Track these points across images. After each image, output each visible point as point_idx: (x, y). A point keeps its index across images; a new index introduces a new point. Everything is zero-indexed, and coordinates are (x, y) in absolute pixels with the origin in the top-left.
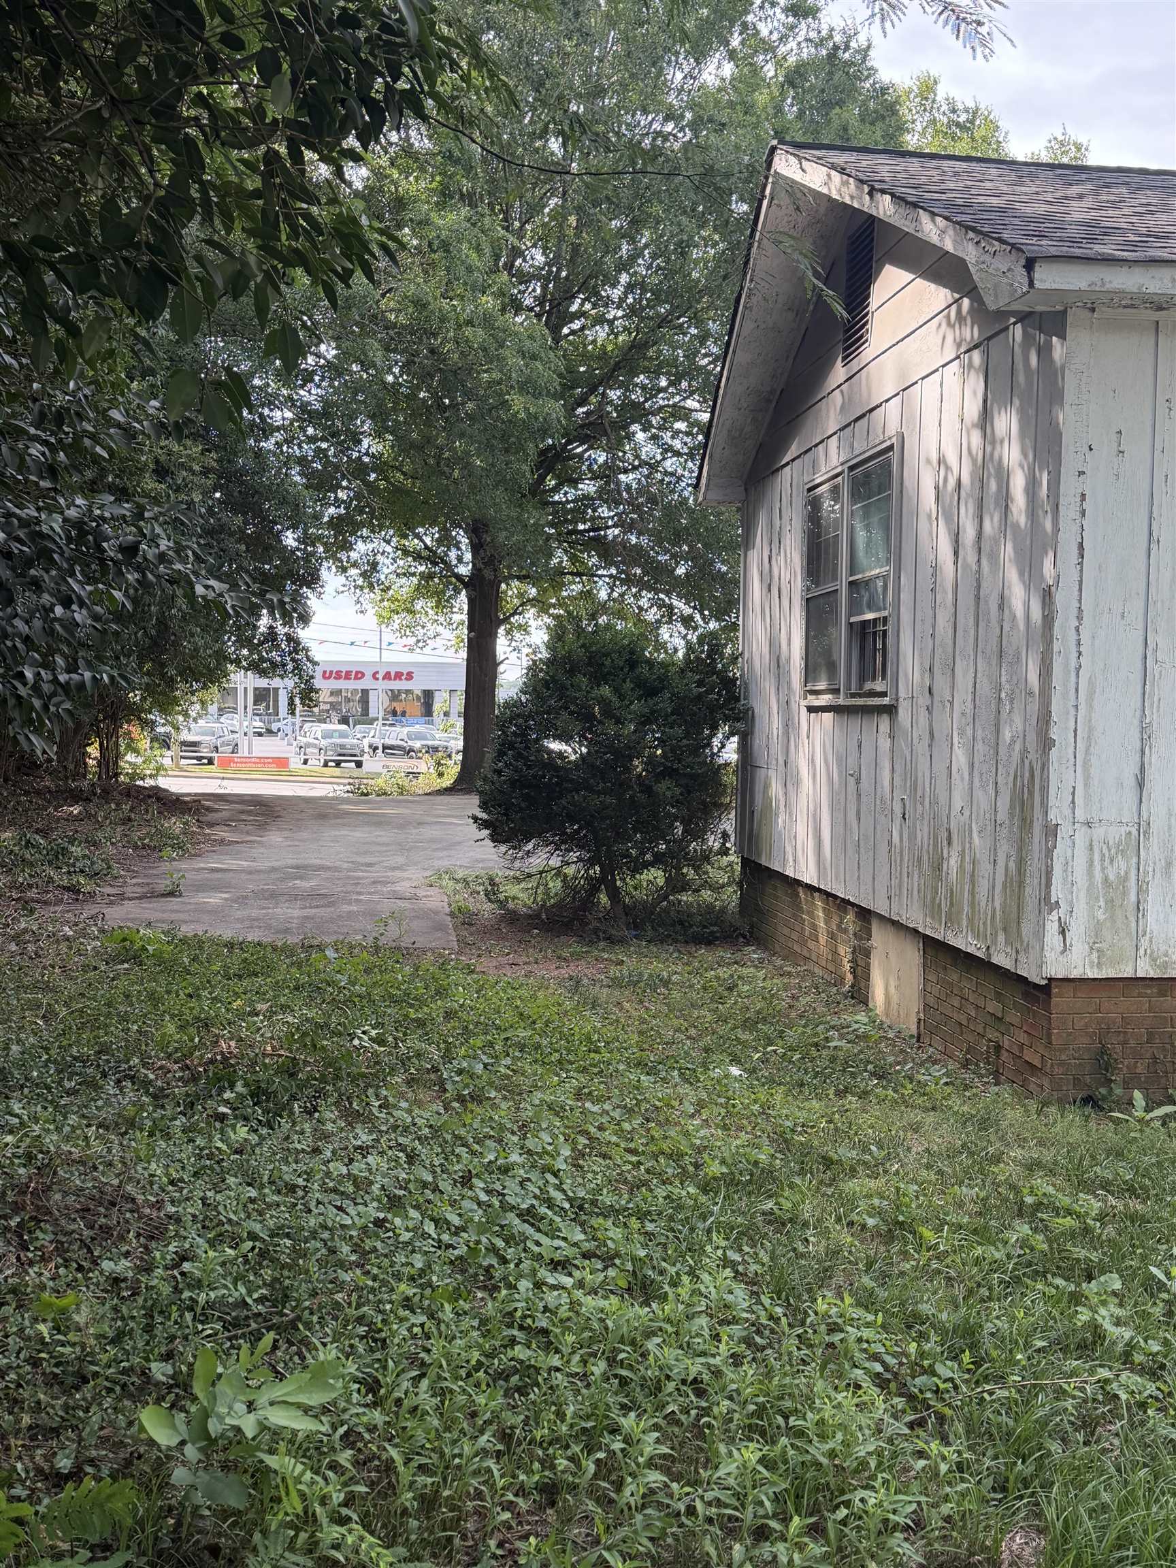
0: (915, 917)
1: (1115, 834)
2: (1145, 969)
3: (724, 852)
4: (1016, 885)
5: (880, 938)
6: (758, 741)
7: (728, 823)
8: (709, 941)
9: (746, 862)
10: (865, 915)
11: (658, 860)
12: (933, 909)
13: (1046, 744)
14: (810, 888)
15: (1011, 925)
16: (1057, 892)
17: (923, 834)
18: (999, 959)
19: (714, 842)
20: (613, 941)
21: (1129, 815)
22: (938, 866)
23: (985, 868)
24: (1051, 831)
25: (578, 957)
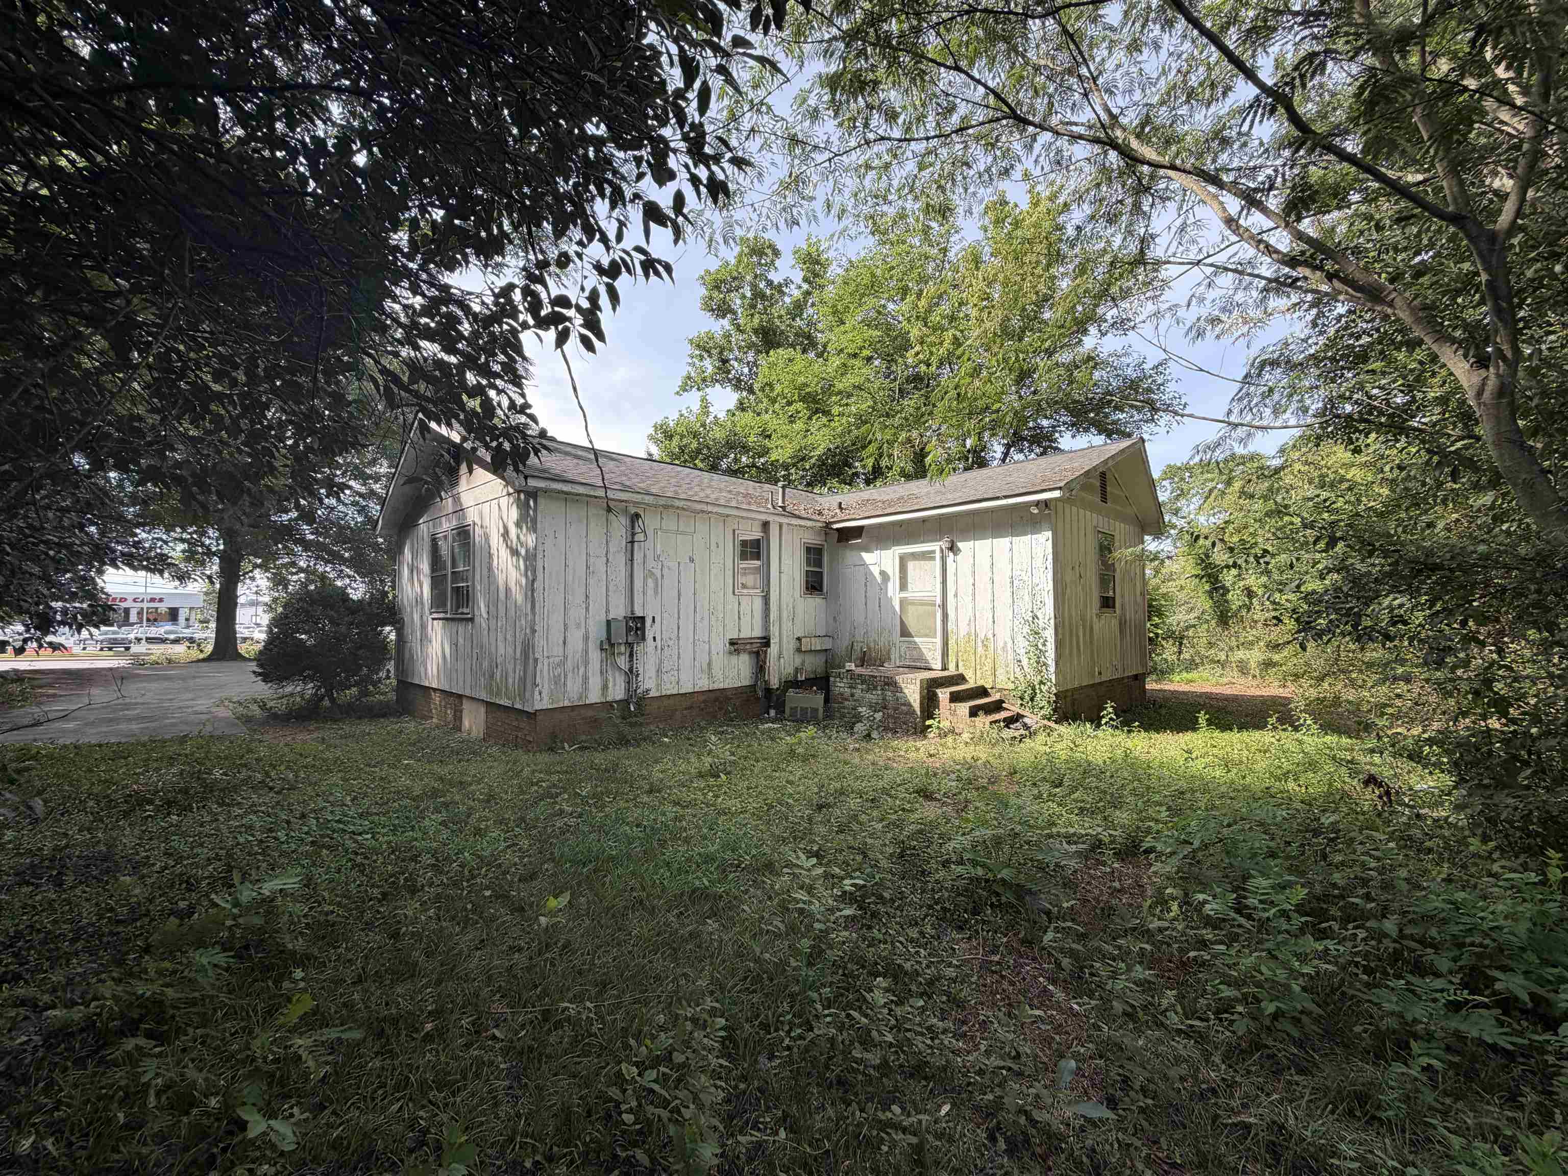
0: (483, 696)
1: (557, 660)
2: (567, 703)
3: (388, 677)
4: (523, 680)
5: (466, 705)
6: (407, 630)
7: (391, 666)
8: (384, 716)
9: (400, 682)
10: (460, 697)
11: (356, 684)
12: (491, 692)
13: (534, 631)
14: (435, 690)
15: (522, 696)
16: (538, 680)
17: (486, 664)
18: (518, 706)
19: (382, 674)
20: (335, 721)
21: (561, 653)
22: (492, 676)
23: (511, 674)
24: (536, 660)
25: (317, 729)
